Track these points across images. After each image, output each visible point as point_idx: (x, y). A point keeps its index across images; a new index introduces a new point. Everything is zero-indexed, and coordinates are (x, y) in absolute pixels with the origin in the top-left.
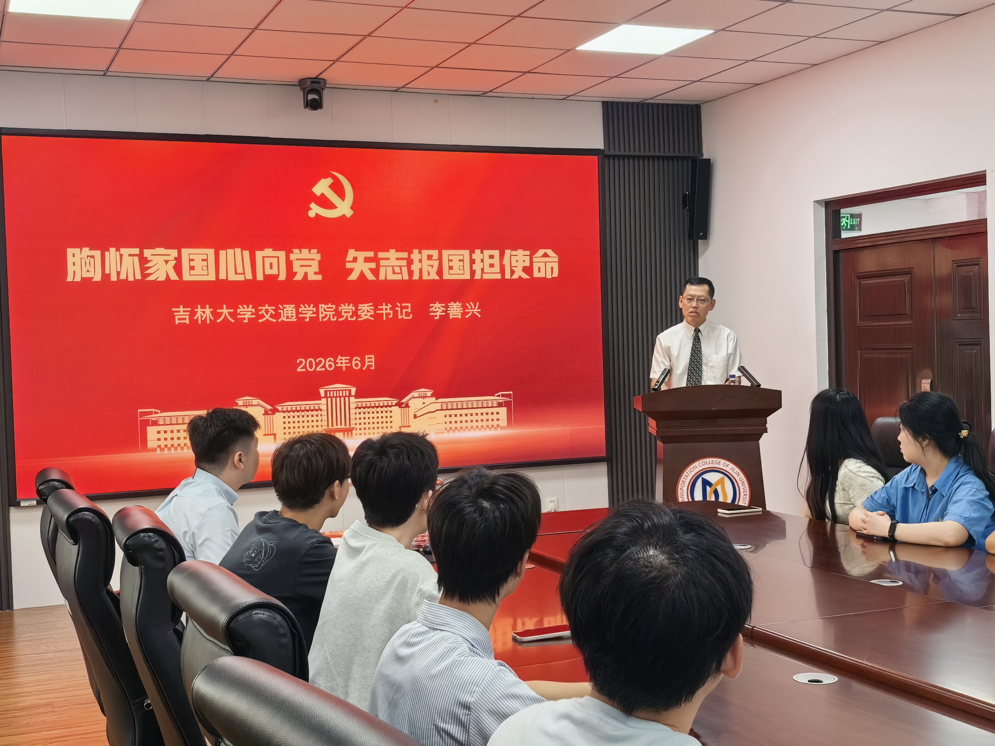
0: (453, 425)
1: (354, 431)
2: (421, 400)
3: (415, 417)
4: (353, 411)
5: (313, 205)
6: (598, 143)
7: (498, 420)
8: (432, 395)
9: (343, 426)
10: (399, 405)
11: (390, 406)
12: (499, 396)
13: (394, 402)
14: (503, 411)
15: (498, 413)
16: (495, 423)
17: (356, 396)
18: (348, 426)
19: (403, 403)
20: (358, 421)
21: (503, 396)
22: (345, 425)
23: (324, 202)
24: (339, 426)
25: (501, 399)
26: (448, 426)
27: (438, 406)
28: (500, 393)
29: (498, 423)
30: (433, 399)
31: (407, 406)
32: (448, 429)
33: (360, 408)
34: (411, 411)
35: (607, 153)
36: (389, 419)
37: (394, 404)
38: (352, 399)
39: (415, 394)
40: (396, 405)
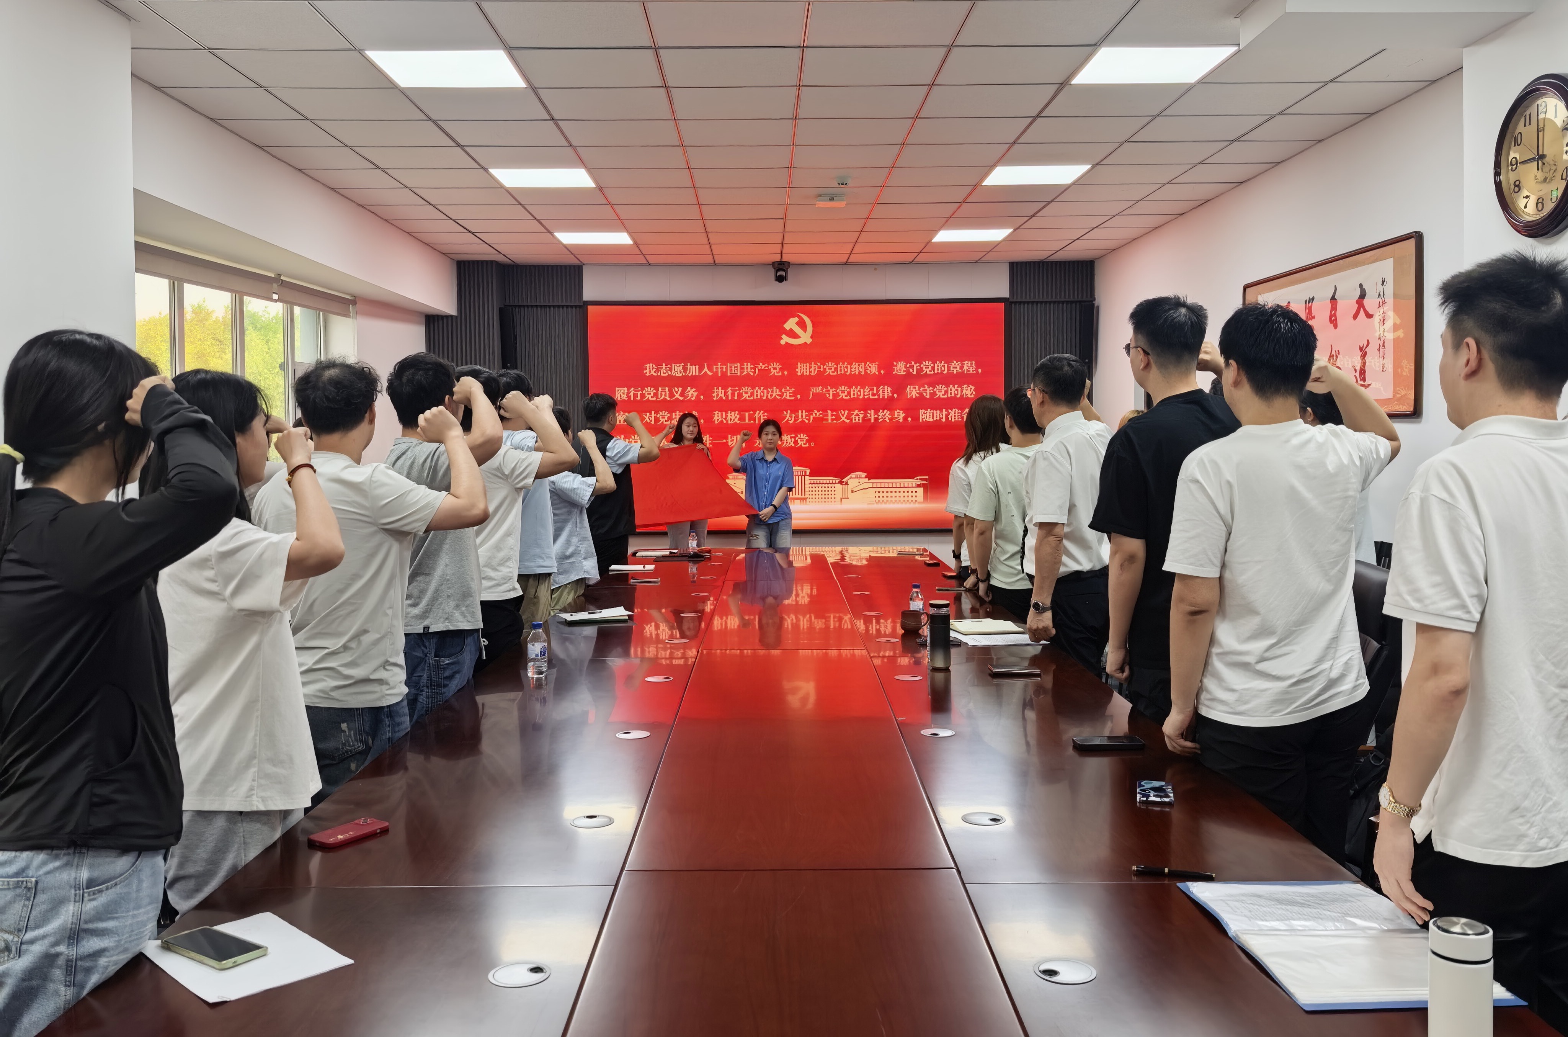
0: (881, 499)
1: (808, 500)
2: (857, 480)
3: (853, 491)
4: (807, 486)
5: (784, 336)
6: (1005, 293)
7: (916, 497)
8: (866, 477)
9: (800, 496)
10: (841, 483)
11: (834, 484)
12: (918, 479)
13: (837, 481)
14: (921, 490)
15: (916, 492)
16: (914, 499)
17: (810, 475)
18: (803, 496)
19: (843, 482)
20: (811, 493)
21: (920, 479)
22: (802, 495)
23: (792, 334)
24: (797, 496)
25: (920, 482)
26: (877, 499)
27: (870, 485)
28: (919, 477)
29: (916, 499)
30: (867, 480)
31: (847, 484)
32: (877, 501)
33: (812, 484)
34: (850, 487)
35: (1011, 300)
36: (833, 493)
37: (837, 482)
38: (807, 477)
39: (853, 475)
40: (838, 483)
